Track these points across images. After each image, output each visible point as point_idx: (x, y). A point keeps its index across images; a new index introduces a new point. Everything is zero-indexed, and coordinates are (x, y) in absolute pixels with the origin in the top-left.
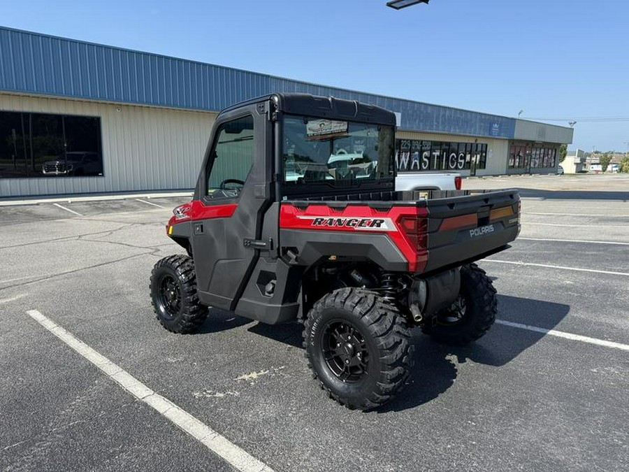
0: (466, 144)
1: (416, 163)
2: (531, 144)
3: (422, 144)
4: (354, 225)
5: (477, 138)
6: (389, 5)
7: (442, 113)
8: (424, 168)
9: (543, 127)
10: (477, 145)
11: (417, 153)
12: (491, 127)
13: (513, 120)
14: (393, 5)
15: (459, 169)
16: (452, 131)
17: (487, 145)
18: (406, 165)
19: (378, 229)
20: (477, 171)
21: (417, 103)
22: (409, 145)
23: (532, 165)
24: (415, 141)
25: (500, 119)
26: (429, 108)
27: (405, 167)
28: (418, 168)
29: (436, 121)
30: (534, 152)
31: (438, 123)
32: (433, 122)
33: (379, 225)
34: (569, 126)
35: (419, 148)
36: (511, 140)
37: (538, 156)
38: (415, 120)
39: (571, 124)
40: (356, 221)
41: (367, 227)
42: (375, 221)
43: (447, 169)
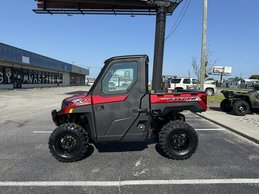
0: (55, 73)
1: (36, 80)
2: (77, 74)
3: (38, 72)
4: (185, 100)
5: (59, 71)
6: (34, 10)
7: (46, 60)
8: (39, 83)
9: (80, 69)
10: (59, 74)
11: (36, 76)
12: (64, 67)
13: (71, 65)
14: (35, 11)
15: (53, 83)
16: (50, 68)
17: (62, 74)
18: (31, 81)
19: (195, 100)
20: (59, 84)
21: (36, 54)
22: (32, 72)
23: (78, 83)
24: (35, 70)
25: (67, 64)
26: (41, 57)
27: (31, 82)
28: (37, 83)
29: (44, 63)
30: (78, 78)
31: (45, 64)
32: (43, 63)
33: (195, 99)
34: (88, 69)
35: (37, 74)
36: (71, 73)
37: (79, 79)
38: (35, 62)
39: (88, 68)
40: (186, 98)
41: (191, 100)
42: (193, 98)
43: (48, 83)
